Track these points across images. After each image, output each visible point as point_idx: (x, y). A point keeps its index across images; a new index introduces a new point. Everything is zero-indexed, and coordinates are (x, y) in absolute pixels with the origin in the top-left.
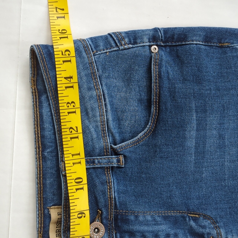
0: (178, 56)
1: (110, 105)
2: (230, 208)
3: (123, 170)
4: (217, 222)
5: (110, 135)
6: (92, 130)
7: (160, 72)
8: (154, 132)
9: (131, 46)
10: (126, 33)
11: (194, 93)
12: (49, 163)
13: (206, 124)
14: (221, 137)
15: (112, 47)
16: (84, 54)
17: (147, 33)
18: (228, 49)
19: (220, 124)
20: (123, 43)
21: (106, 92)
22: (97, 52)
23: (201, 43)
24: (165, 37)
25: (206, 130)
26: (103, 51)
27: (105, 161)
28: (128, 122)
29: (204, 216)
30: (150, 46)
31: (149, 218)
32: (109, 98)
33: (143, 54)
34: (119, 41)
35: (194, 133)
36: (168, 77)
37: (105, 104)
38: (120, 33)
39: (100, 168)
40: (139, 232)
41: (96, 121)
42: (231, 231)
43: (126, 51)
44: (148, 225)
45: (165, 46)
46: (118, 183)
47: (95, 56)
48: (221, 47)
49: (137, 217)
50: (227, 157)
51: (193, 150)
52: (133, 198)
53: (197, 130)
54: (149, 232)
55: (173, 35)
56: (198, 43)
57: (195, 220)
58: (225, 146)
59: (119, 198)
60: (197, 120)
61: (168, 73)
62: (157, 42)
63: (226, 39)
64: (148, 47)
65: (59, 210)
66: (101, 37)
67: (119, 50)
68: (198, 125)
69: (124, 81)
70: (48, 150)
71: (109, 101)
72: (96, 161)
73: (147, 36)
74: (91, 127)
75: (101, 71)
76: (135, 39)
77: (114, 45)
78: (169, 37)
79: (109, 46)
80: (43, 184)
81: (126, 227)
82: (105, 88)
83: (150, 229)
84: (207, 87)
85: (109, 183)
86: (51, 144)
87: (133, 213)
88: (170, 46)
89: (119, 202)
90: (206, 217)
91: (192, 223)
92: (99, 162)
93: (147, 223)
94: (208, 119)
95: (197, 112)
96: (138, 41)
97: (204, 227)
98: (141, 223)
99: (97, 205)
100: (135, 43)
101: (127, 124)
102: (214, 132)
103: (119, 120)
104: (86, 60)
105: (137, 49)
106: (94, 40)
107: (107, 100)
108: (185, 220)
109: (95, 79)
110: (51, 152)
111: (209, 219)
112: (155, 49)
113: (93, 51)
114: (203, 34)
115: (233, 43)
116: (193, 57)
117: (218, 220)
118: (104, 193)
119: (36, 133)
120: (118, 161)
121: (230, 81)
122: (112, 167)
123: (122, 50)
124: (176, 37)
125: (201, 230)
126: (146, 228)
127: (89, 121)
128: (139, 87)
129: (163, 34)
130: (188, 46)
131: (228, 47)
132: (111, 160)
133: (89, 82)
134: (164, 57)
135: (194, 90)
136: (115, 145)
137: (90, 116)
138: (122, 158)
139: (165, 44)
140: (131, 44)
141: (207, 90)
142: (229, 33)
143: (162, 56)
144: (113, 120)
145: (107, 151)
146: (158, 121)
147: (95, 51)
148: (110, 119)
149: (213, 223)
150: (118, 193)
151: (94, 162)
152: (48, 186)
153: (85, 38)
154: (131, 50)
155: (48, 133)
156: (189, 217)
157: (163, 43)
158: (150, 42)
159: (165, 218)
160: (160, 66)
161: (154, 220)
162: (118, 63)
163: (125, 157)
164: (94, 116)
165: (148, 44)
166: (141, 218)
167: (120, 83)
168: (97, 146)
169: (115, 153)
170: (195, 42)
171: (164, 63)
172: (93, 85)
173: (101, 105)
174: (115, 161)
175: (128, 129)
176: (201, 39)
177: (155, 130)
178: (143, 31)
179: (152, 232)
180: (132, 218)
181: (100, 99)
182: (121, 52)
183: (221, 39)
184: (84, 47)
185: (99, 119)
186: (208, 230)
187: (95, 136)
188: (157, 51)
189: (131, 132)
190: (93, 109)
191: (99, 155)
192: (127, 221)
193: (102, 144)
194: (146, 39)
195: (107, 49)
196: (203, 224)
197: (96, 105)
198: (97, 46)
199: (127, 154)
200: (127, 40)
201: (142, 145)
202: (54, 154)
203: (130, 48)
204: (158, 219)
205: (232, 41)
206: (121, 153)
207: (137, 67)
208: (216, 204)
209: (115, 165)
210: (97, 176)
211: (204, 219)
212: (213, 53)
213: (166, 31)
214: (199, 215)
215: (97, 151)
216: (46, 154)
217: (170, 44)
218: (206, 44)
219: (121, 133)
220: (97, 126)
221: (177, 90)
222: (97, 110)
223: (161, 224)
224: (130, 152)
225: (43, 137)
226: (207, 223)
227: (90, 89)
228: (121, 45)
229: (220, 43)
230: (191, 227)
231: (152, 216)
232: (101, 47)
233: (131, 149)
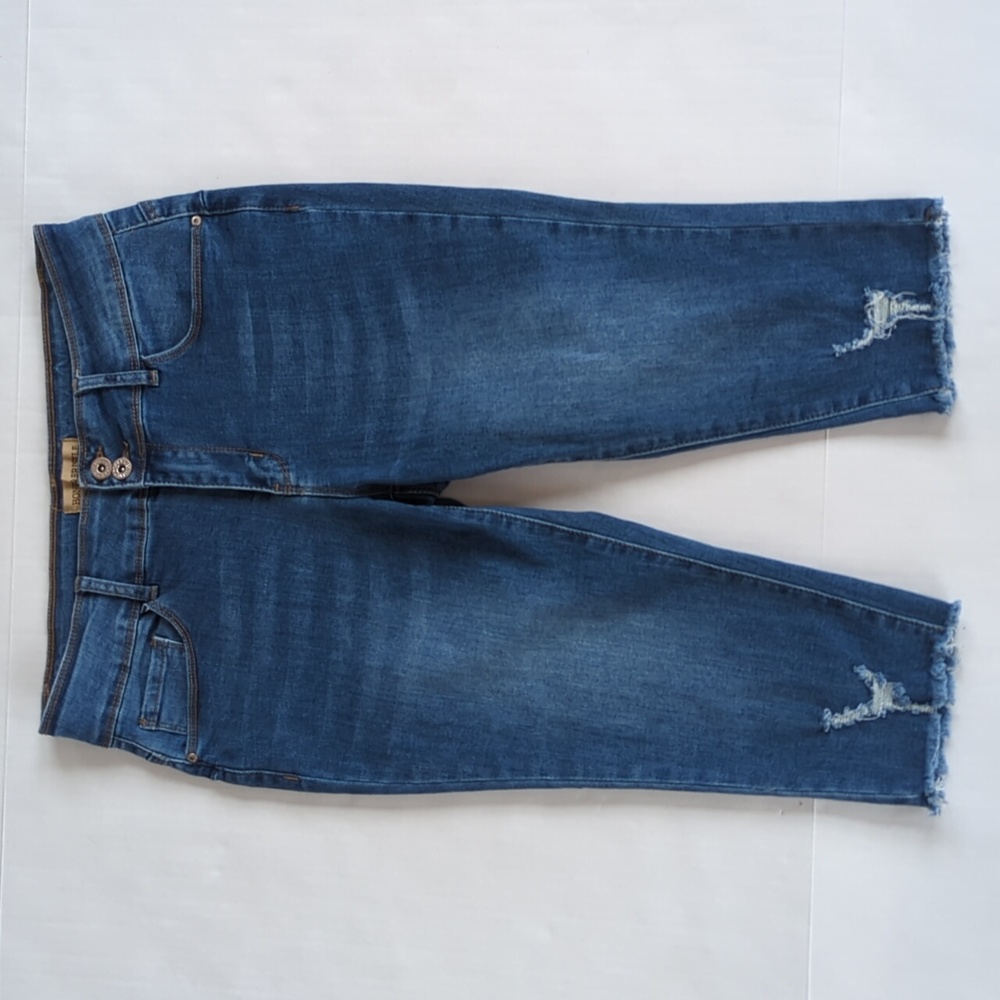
0: (228, 229)
1: (137, 301)
2: (308, 445)
3: (157, 390)
4: (287, 464)
5: (141, 343)
6: (113, 336)
7: (202, 253)
8: (198, 338)
9: (163, 219)
10: (159, 201)
11: (247, 281)
12: (60, 380)
13: (269, 325)
14: (296, 343)
15: (138, 222)
16: (99, 234)
17: (184, 199)
18: (298, 215)
19: (293, 325)
20: (152, 215)
21: (130, 283)
22: (118, 229)
23: (257, 208)
24: (210, 204)
25: (270, 333)
26: (126, 230)
27: (130, 377)
28: (165, 325)
29: (271, 455)
30: (191, 217)
31: (191, 455)
32: (134, 292)
33: (180, 228)
34: (147, 213)
35: (250, 337)
36: (214, 260)
37: (130, 301)
38: (150, 202)
39: (125, 387)
40: (174, 471)
41: (118, 324)
42: (306, 476)
43: (157, 227)
44: (187, 464)
45: (212, 216)
46: (149, 408)
47: (116, 237)
48: (290, 212)
49: (175, 453)
50: (308, 373)
51: (252, 363)
52: (171, 427)
53: (255, 332)
54: (187, 472)
55: (221, 200)
56: (253, 208)
57: (257, 460)
58: (304, 357)
59: (149, 426)
60: (252, 318)
61: (214, 253)
62: (199, 210)
63: (295, 200)
64: (187, 219)
65: (75, 444)
66: (126, 209)
67: (146, 226)
68: (255, 325)
69: (157, 268)
70: (60, 364)
71: (136, 297)
72: (119, 378)
73: (185, 204)
74: (111, 331)
75: (123, 256)
76: (169, 209)
77: (140, 219)
78: (216, 203)
79: (134, 222)
80: (55, 410)
81: (159, 466)
82: (128, 278)
83: (190, 468)
84: (265, 271)
85: (135, 405)
86: (63, 356)
87: (171, 448)
88: (220, 215)
89: (151, 433)
90: (272, 457)
91: (252, 465)
92: (122, 379)
93: (187, 461)
94: (270, 316)
95: (252, 307)
96: (174, 211)
97: (267, 470)
98: (179, 461)
99: (122, 436)
100: (169, 214)
101: (164, 328)
102: (285, 336)
103: (149, 321)
104: (103, 242)
105: (172, 223)
106: (115, 215)
107: (132, 294)
108: (244, 461)
109: (115, 267)
110: (63, 366)
111: (277, 459)
112: (196, 219)
113: (111, 229)
114: (261, 195)
115: (304, 206)
116: (246, 230)
117: (290, 461)
118: (128, 418)
119: (45, 341)
120: (149, 378)
121: (298, 261)
122: (143, 386)
123: (153, 225)
124: (224, 201)
125: (263, 473)
126: (183, 467)
127: (109, 325)
128: (177, 275)
129: (205, 199)
130: (239, 214)
131: (298, 212)
132: (139, 376)
133: (106, 271)
134: (208, 232)
135: (247, 275)
136: (146, 354)
137: (110, 316)
138: (154, 374)
139: (211, 213)
140: (164, 216)
141: (266, 275)
142: (300, 190)
143: (204, 231)
144: (143, 323)
145: (134, 365)
146: (202, 321)
147: (114, 228)
148: (138, 320)
149: (282, 465)
150: (148, 420)
151: (115, 380)
152: (60, 411)
153: (104, 212)
154: (164, 224)
155: (58, 341)
156: (250, 457)
157: (209, 211)
158: (188, 211)
159: (214, 456)
160: (203, 244)
161: (199, 458)
162: (148, 244)
163: (160, 372)
164: (115, 317)
165: (186, 214)
166: (181, 455)
167: (152, 272)
168: (121, 358)
169: (147, 367)
170: (248, 208)
171: (208, 241)
172: (111, 275)
173: (123, 302)
174: (144, 376)
175: (167, 335)
176: (257, 203)
177: (199, 336)
178: (180, 196)
179: (193, 473)
180: (169, 454)
181: (122, 293)
182: (150, 228)
183: (288, 202)
184: (99, 225)
185: (121, 320)
186: (271, 474)
187: (117, 344)
188: (199, 223)
189: (170, 340)
190: (112, 308)
191: (123, 370)
192: (160, 458)
193: (128, 354)
194: (182, 208)
195: (132, 225)
196: (266, 466)
197: (116, 302)
198: (118, 223)
199: (162, 369)
200: (157, 211)
201: (184, 356)
202: (67, 369)
203: (162, 222)
204: (204, 457)
205: (303, 203)
206: (155, 366)
207: (172, 247)
208: (290, 439)
209: (144, 383)
210: (120, 397)
211: (269, 459)
212: (275, 222)
213: (211, 194)
214: (263, 454)
215: (121, 364)
216: (57, 369)
217: (219, 212)
218: (267, 209)
219: (156, 341)
220: (120, 331)
221: (225, 277)
222: (118, 308)
223: (206, 464)
224: (167, 365)
225: (53, 346)
226: (271, 464)
227: (107, 280)
228: (150, 218)
229: (287, 206)
230: (250, 469)
231: (196, 453)
232: (124, 224)
233: (169, 362)
